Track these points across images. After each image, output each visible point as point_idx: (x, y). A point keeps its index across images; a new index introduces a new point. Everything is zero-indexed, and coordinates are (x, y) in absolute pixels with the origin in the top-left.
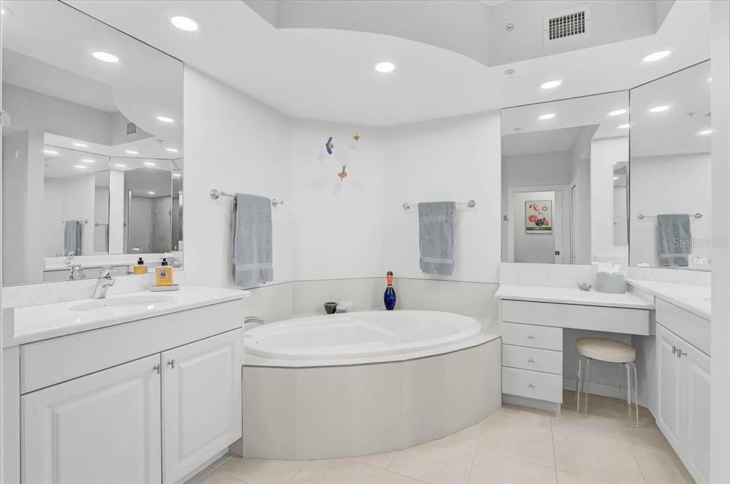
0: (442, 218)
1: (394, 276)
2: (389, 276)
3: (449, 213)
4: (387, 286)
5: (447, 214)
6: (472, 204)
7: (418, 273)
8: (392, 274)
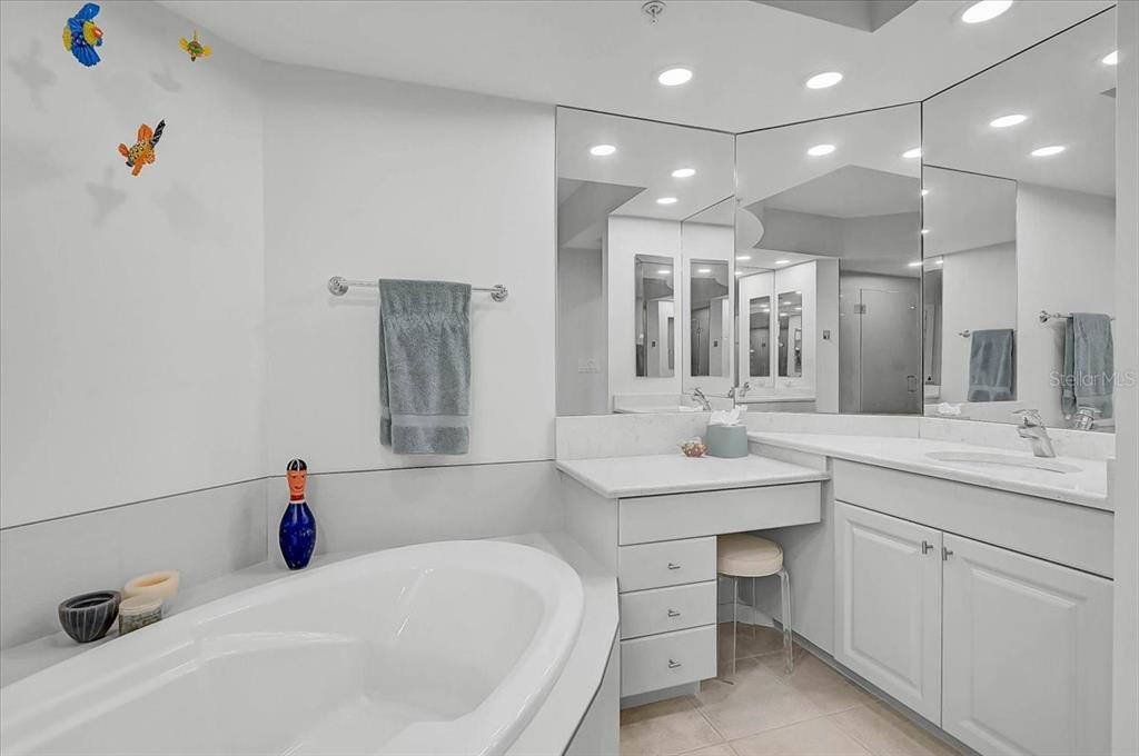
0: (441, 318)
1: (309, 470)
2: (298, 473)
3: (460, 309)
4: (288, 501)
5: (454, 310)
6: (498, 295)
7: (377, 454)
8: (304, 467)
